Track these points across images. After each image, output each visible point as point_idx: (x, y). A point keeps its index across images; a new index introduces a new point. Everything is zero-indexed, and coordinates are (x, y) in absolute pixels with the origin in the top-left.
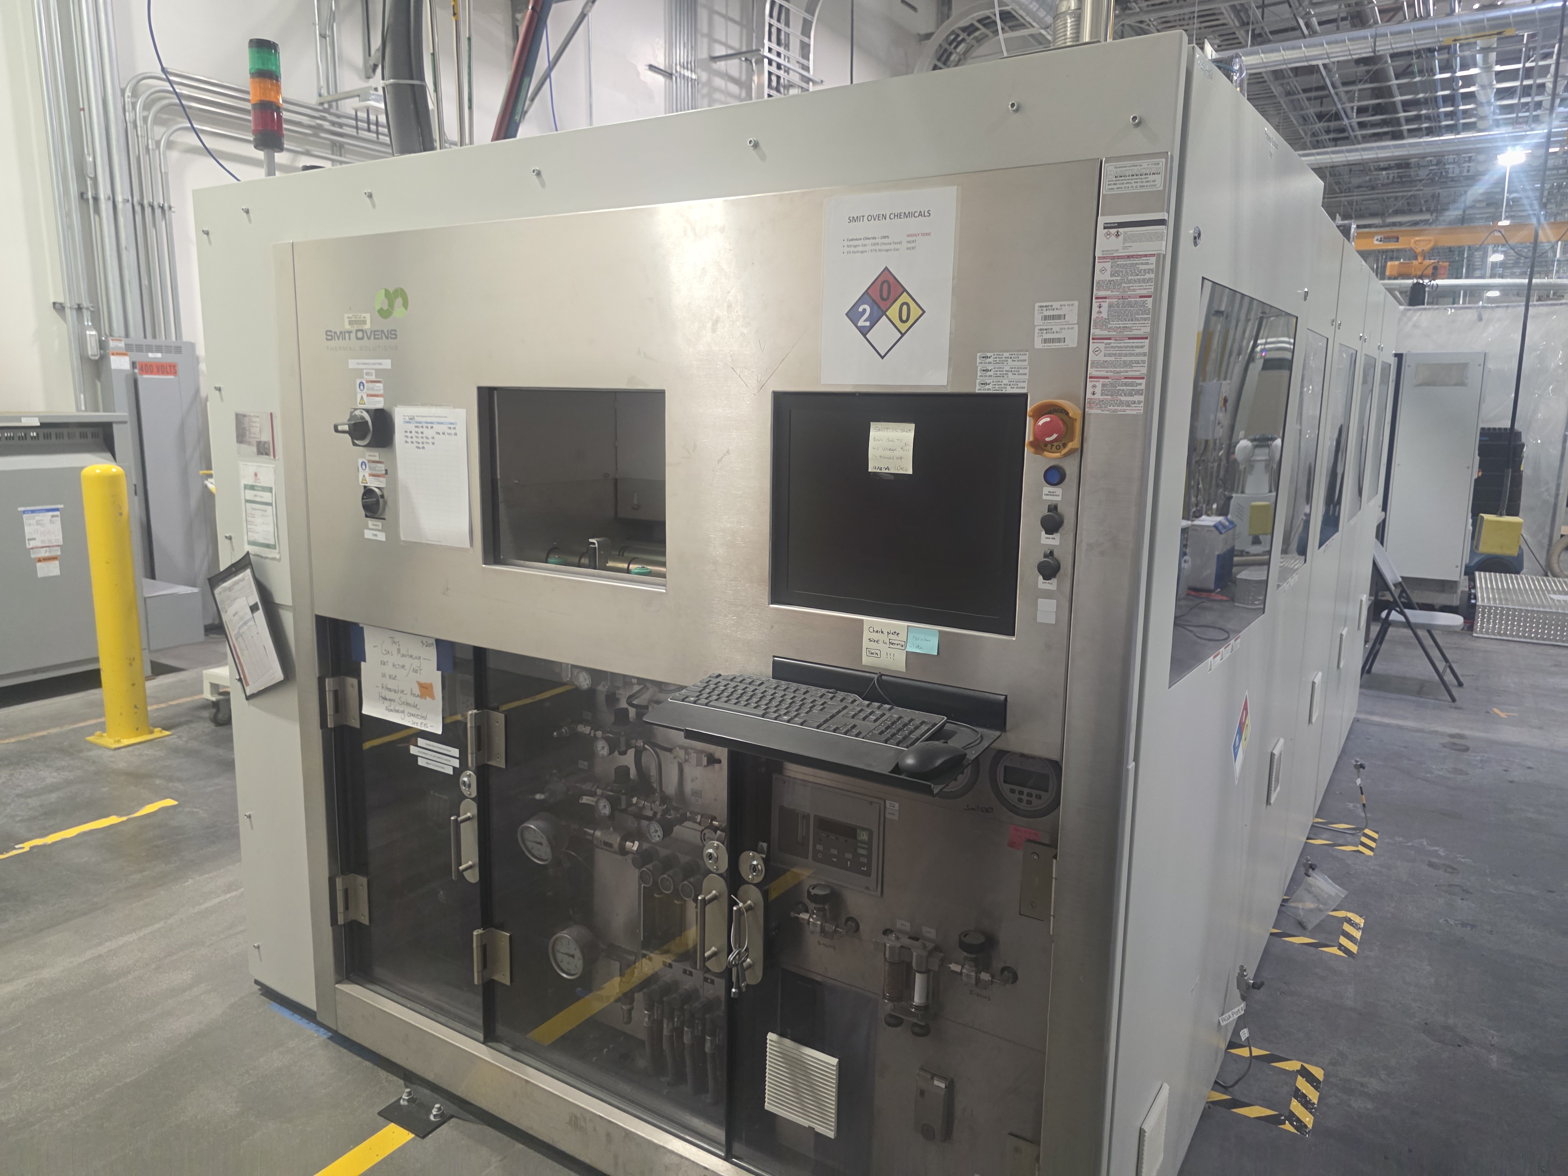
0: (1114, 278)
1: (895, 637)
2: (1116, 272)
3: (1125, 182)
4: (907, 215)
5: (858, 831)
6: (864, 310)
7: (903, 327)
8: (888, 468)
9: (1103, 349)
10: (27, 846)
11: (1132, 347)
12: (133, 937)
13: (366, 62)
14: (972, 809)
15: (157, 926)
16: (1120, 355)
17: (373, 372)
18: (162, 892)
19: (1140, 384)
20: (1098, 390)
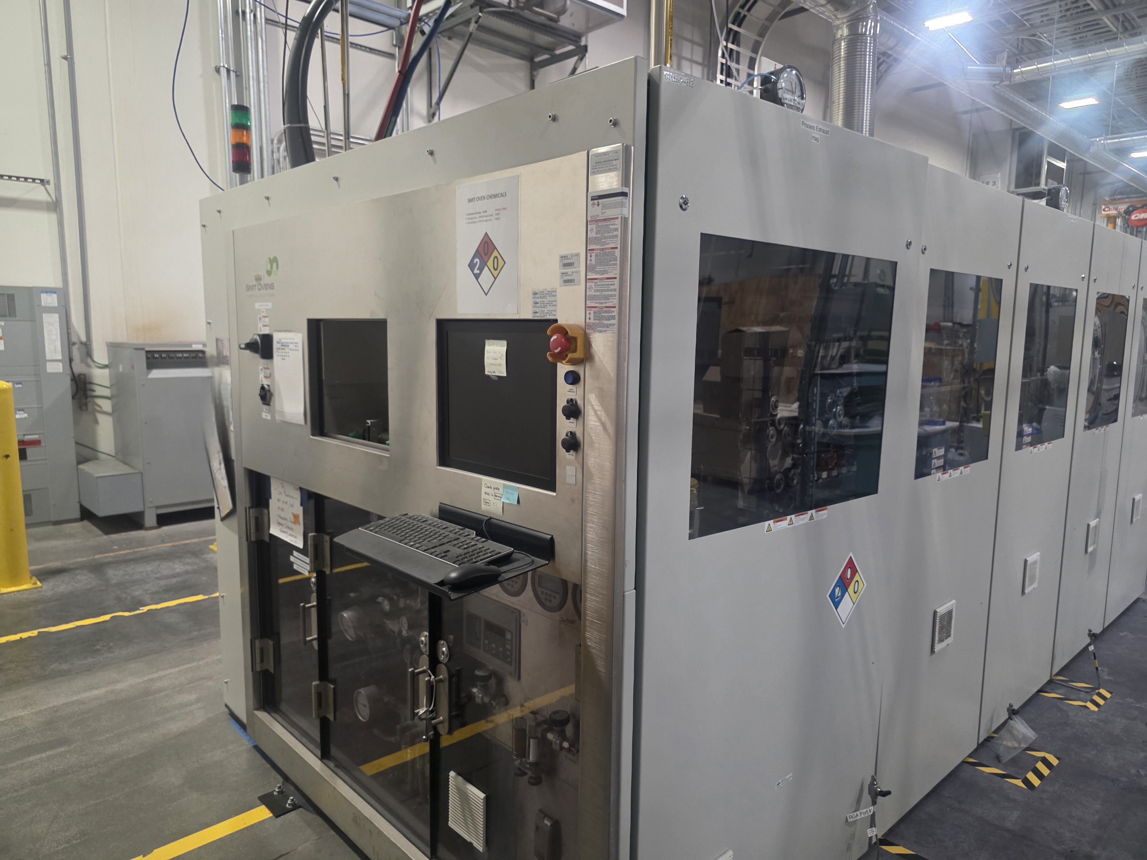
0: (598, 236)
1: (496, 491)
2: (599, 231)
3: (601, 166)
4: (496, 196)
5: (506, 632)
6: (477, 262)
7: (495, 273)
8: (494, 372)
9: (593, 286)
10: (145, 609)
11: (608, 285)
12: (175, 670)
13: (428, 111)
14: (565, 621)
15: (192, 665)
16: (602, 291)
17: (265, 310)
18: (205, 644)
19: (614, 312)
20: (592, 316)
